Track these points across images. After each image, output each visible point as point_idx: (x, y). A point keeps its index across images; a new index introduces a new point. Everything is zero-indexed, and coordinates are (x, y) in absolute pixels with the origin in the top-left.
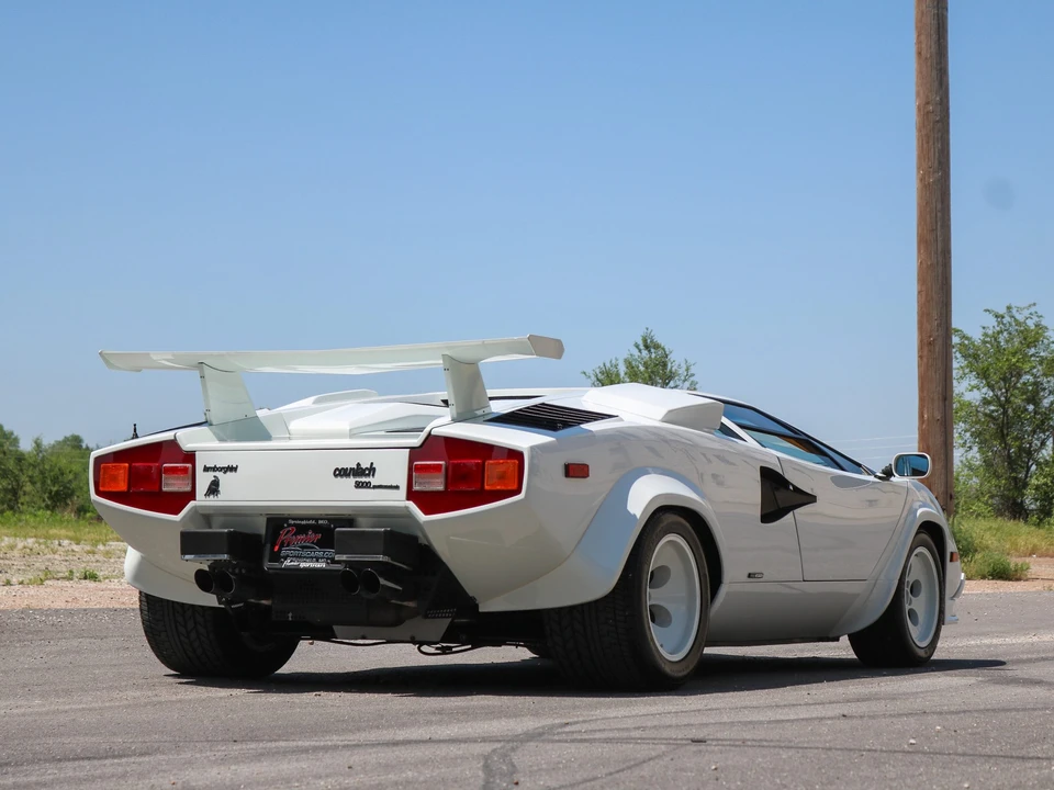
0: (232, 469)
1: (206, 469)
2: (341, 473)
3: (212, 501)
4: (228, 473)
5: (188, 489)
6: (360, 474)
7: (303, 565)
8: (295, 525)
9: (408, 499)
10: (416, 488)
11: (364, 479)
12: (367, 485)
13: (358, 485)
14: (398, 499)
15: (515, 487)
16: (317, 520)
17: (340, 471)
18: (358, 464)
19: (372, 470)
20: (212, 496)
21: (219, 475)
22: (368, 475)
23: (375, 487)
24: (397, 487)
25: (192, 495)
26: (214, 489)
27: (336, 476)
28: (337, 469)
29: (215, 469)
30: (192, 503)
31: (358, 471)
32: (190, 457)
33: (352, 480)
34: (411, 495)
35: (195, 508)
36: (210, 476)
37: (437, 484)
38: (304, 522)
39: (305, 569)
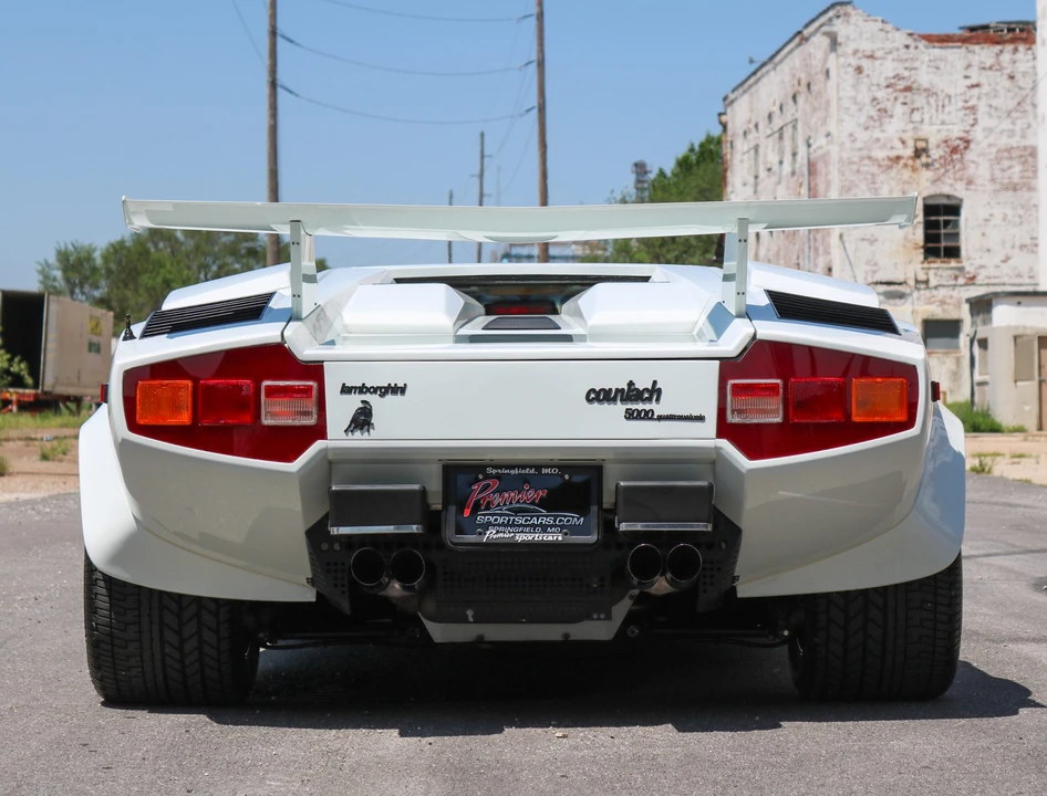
0: (398, 390)
1: (346, 390)
2: (600, 396)
3: (359, 440)
4: (389, 397)
5: (311, 421)
6: (636, 399)
7: (520, 538)
8: (498, 477)
9: (720, 434)
10: (732, 419)
11: (640, 406)
12: (647, 416)
13: (630, 415)
14: (703, 436)
15: (902, 418)
16: (538, 467)
17: (598, 394)
18: (631, 384)
19: (655, 392)
20: (358, 434)
21: (373, 399)
22: (649, 400)
23: (660, 418)
24: (701, 418)
25: (319, 431)
26: (362, 420)
27: (589, 400)
28: (593, 390)
29: (362, 389)
30: (318, 445)
31: (631, 394)
32: (315, 370)
33: (620, 408)
34: (724, 430)
35: (325, 451)
36: (355, 402)
37: (770, 413)
38: (516, 471)
39: (524, 544)
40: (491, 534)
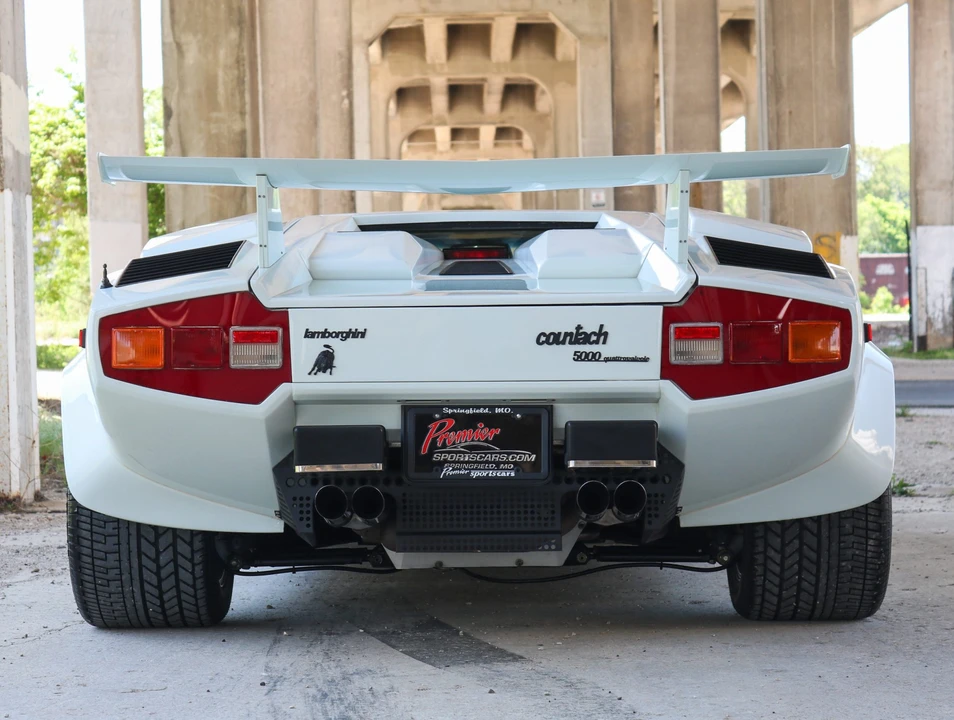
0: (357, 334)
1: (309, 334)
3: (324, 384)
4: (350, 340)
5: (277, 364)
6: (584, 341)
7: (475, 474)
8: (453, 416)
9: (663, 376)
10: (675, 360)
11: (588, 349)
12: (594, 357)
13: (579, 357)
14: (647, 377)
15: (837, 360)
16: (491, 408)
17: (548, 337)
18: (579, 327)
19: (602, 335)
21: (334, 343)
22: (597, 342)
23: (607, 360)
24: (645, 360)
25: (284, 374)
26: (325, 362)
28: (543, 334)
29: (325, 334)
31: (579, 337)
32: (281, 318)
33: (569, 350)
34: (668, 371)
35: (289, 393)
36: (317, 346)
38: (471, 411)
39: (479, 481)
40: (448, 471)
